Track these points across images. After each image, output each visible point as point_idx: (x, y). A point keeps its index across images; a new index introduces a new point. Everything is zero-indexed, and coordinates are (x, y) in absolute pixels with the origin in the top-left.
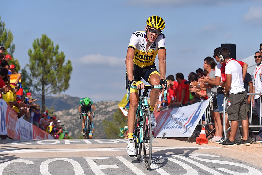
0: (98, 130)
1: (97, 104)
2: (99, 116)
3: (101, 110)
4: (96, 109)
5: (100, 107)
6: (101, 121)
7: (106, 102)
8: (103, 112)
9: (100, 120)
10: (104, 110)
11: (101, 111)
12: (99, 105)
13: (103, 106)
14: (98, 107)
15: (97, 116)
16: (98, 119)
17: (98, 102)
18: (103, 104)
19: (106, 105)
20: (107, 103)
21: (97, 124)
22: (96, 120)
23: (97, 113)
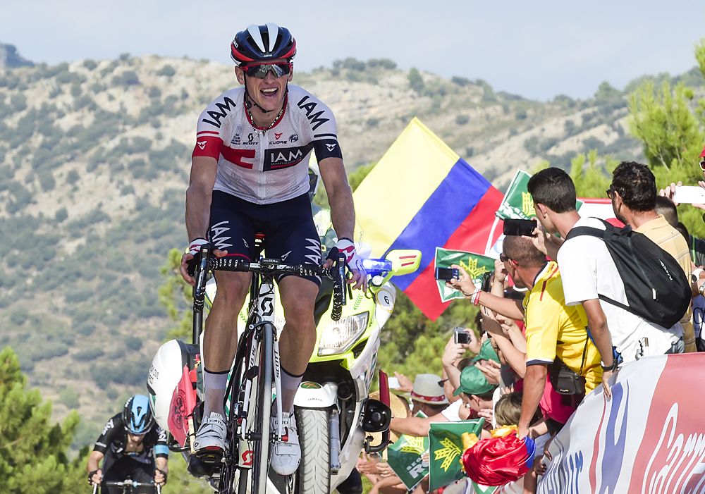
0: (69, 299)
1: (77, 80)
2: (87, 180)
3: (114, 133)
4: (67, 123)
5: (101, 100)
6: (101, 229)
7: (159, 66)
8: (124, 149)
9: (97, 216)
10: (132, 133)
11: (110, 144)
12: (98, 89)
13: (133, 102)
14: (83, 103)
15: (73, 177)
16: (77, 211)
17: (91, 65)
18: (130, 81)
19: (155, 92)
20: (169, 72)
21: (70, 247)
22: (62, 215)
23: (73, 152)
